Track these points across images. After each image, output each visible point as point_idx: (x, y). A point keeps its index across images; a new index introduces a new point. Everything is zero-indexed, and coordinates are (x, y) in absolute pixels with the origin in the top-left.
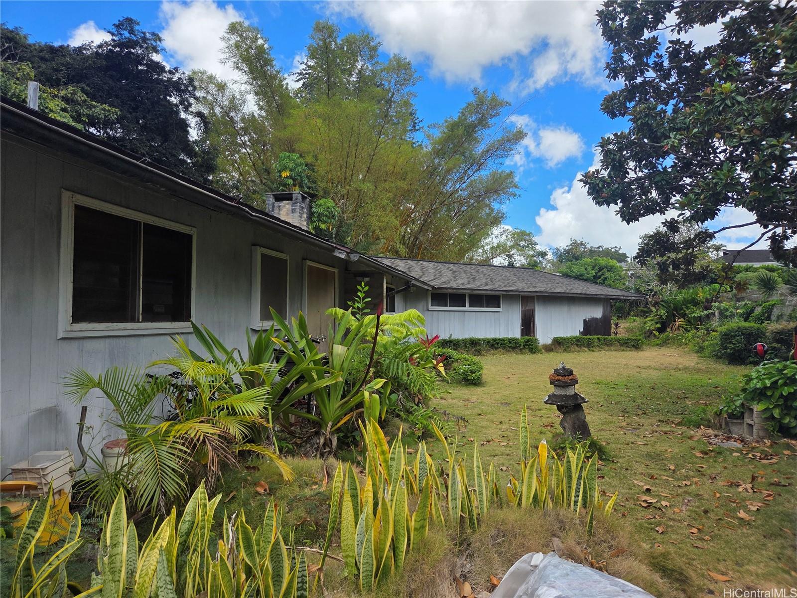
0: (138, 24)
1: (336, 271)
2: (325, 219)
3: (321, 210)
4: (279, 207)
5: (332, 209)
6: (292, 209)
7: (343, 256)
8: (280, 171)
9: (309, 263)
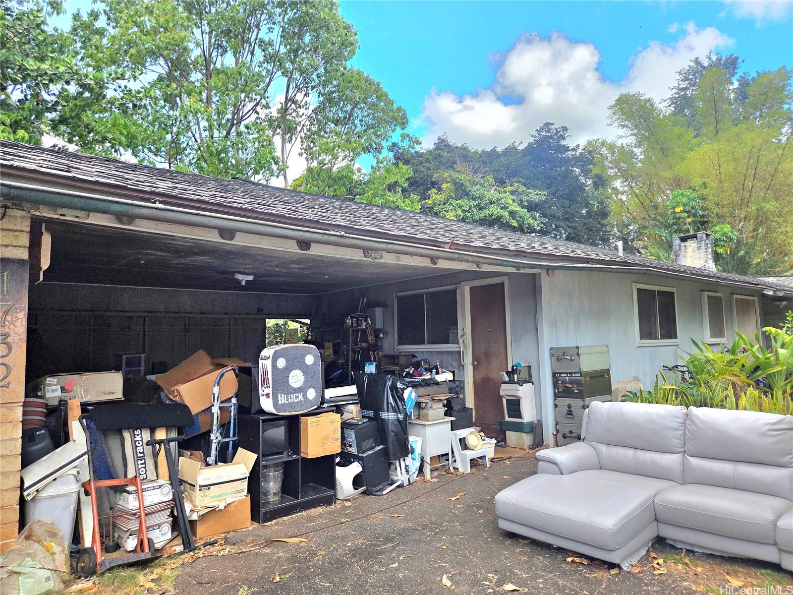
0: (553, 124)
1: (756, 299)
2: (722, 243)
3: (718, 236)
4: (686, 246)
5: (730, 234)
6: (698, 247)
7: (771, 293)
8: (674, 208)
9: (735, 296)
